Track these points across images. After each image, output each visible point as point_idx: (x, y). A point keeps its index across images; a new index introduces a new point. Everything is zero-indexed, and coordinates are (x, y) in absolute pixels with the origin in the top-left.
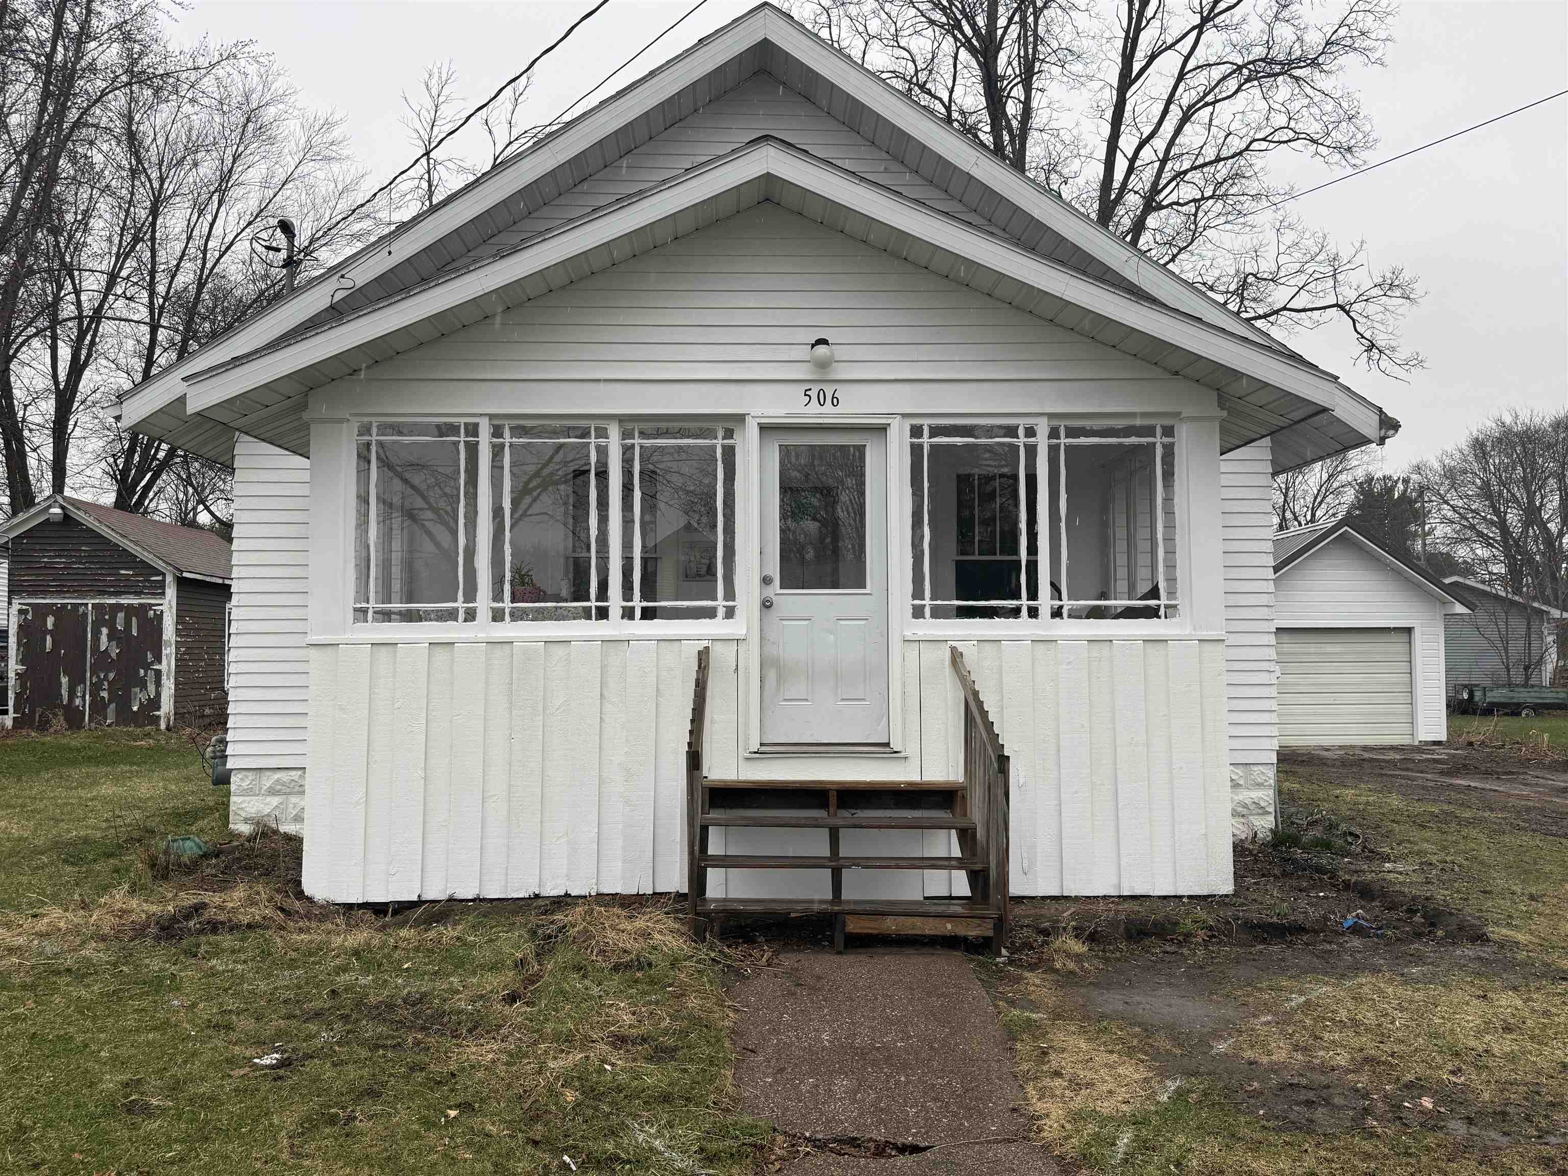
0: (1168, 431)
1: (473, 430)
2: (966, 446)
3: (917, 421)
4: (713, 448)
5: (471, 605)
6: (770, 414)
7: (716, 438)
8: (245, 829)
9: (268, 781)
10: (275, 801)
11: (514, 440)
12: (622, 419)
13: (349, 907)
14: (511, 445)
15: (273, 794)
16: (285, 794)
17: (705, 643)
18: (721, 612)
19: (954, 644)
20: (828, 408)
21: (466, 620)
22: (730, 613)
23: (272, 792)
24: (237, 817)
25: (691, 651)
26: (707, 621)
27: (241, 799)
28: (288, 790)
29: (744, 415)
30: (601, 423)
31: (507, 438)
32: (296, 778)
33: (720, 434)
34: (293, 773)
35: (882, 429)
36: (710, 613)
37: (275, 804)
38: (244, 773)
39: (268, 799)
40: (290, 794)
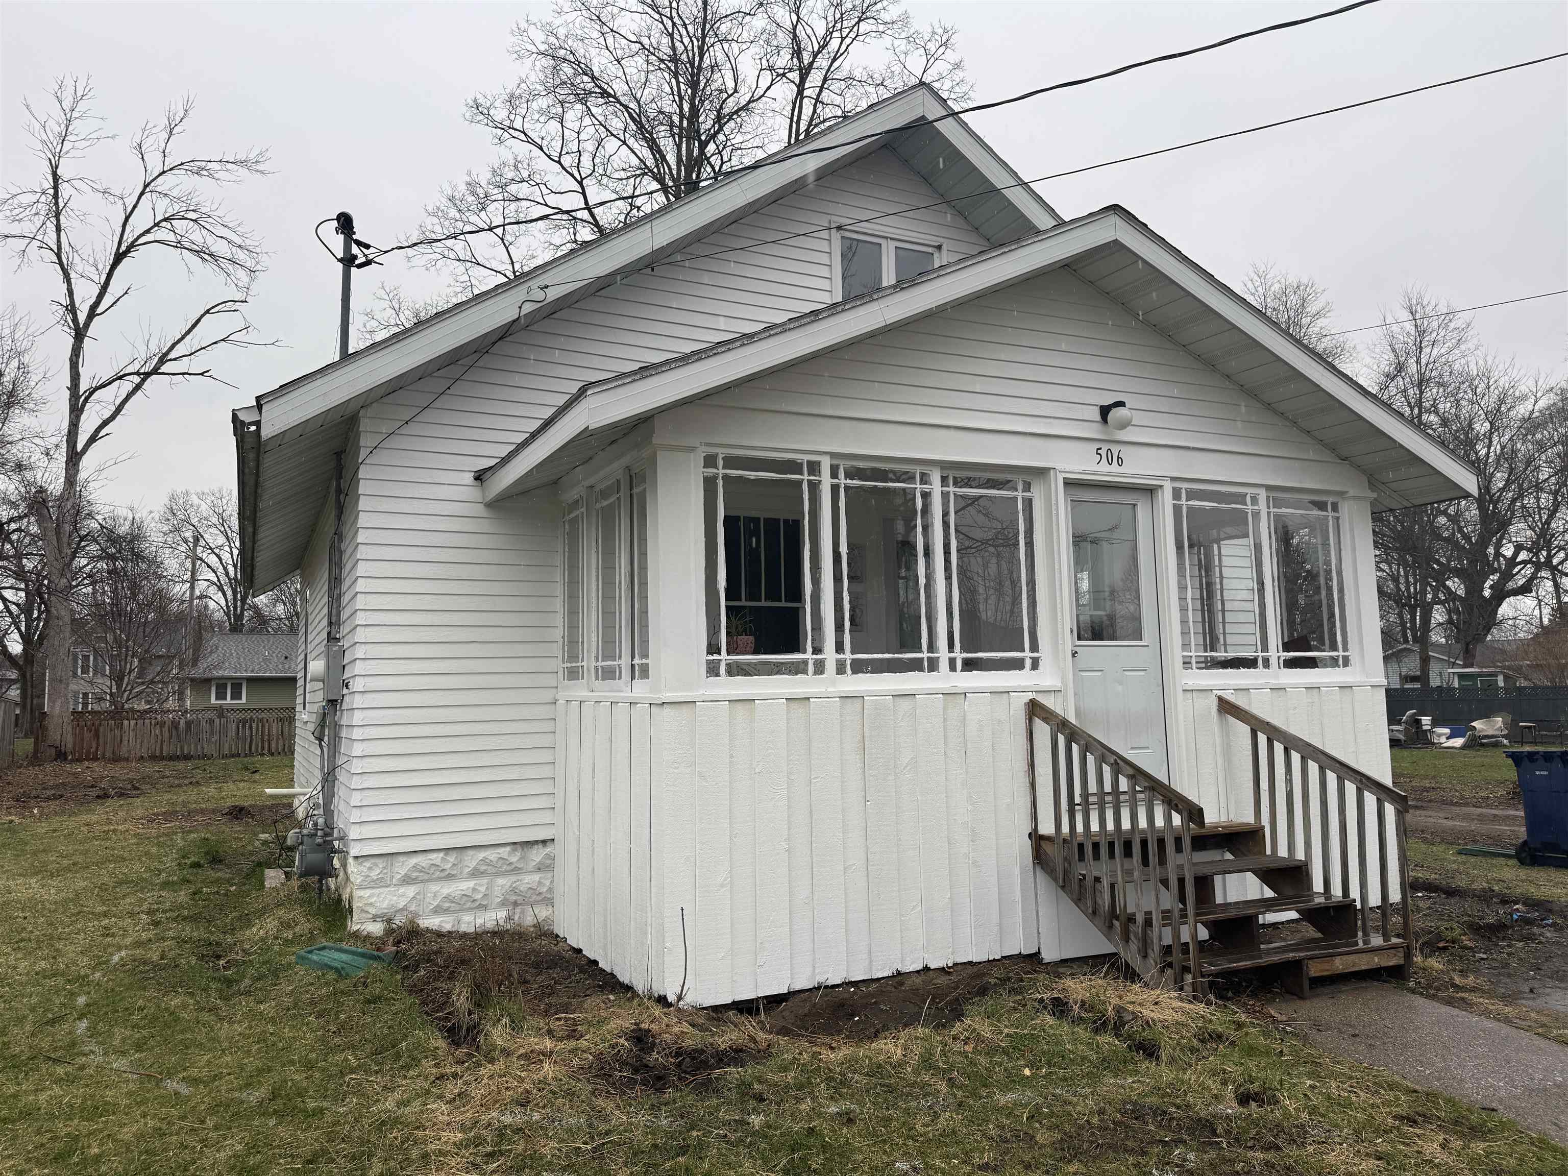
0: (1335, 508)
1: (814, 467)
2: (1213, 509)
3: (1177, 485)
4: (1015, 499)
5: (819, 657)
6: (1071, 470)
7: (1016, 490)
8: (376, 929)
9: (403, 867)
10: (410, 891)
11: (848, 481)
12: (944, 465)
13: (716, 1009)
14: (847, 488)
15: (408, 883)
16: (422, 881)
17: (1031, 696)
18: (1028, 663)
19: (1219, 693)
20: (1114, 467)
21: (815, 673)
22: (1035, 665)
23: (407, 880)
24: (364, 915)
25: (1020, 701)
26: (1017, 672)
27: (367, 893)
28: (426, 877)
29: (1049, 469)
30: (925, 468)
31: (842, 481)
32: (438, 862)
33: (1020, 487)
34: (434, 856)
35: (1150, 491)
36: (1018, 665)
37: (411, 895)
38: (373, 860)
39: (402, 890)
40: (428, 881)
